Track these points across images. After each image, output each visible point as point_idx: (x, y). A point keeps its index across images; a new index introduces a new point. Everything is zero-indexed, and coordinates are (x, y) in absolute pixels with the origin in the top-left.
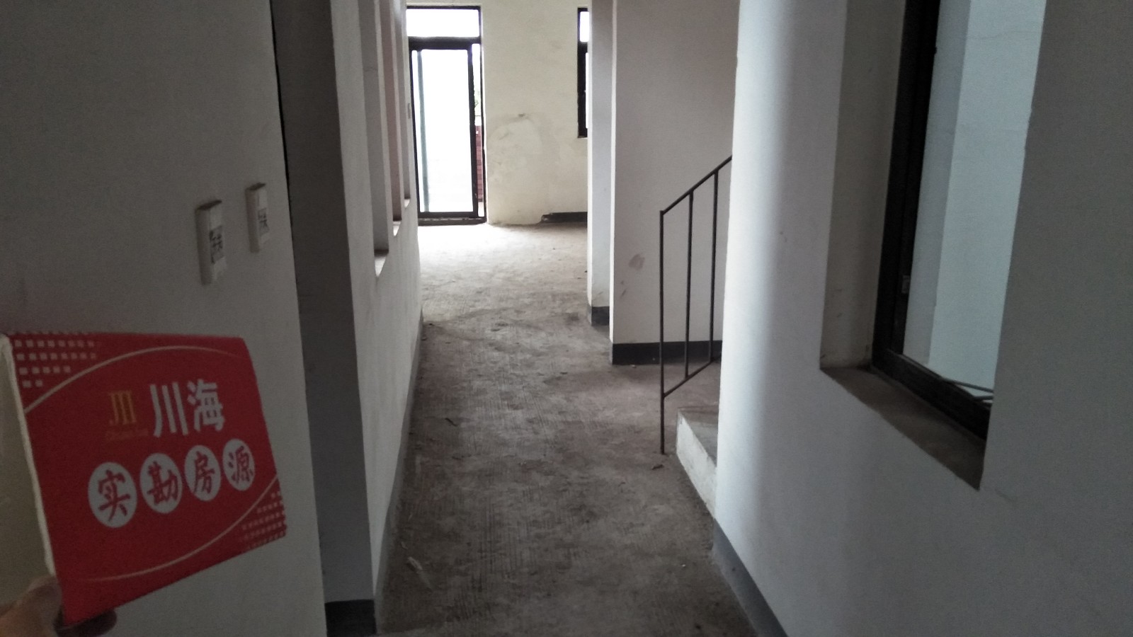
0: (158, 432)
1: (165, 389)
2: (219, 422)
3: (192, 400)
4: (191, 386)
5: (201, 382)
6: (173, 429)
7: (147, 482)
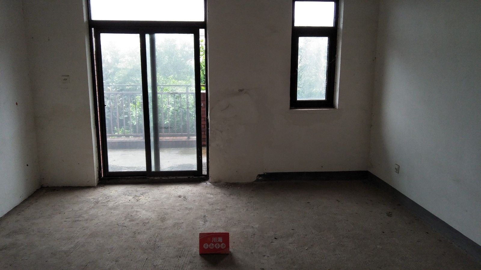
0: (212, 242)
1: (214, 238)
2: (221, 242)
3: (218, 239)
4: (218, 238)
5: (220, 238)
6: (214, 241)
7: (210, 245)
